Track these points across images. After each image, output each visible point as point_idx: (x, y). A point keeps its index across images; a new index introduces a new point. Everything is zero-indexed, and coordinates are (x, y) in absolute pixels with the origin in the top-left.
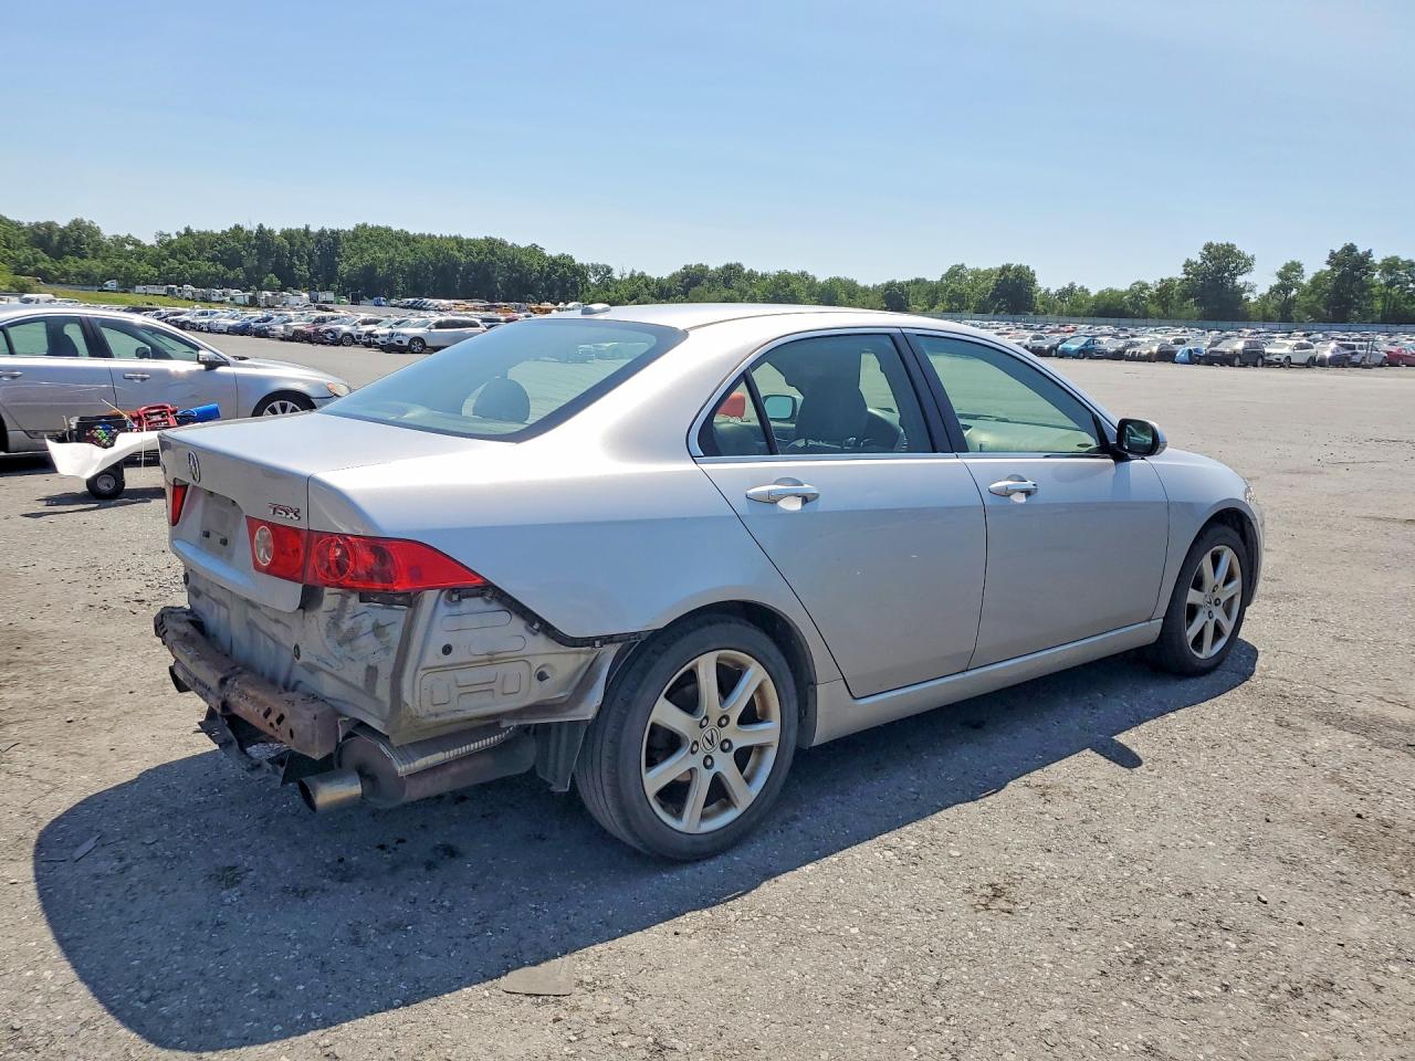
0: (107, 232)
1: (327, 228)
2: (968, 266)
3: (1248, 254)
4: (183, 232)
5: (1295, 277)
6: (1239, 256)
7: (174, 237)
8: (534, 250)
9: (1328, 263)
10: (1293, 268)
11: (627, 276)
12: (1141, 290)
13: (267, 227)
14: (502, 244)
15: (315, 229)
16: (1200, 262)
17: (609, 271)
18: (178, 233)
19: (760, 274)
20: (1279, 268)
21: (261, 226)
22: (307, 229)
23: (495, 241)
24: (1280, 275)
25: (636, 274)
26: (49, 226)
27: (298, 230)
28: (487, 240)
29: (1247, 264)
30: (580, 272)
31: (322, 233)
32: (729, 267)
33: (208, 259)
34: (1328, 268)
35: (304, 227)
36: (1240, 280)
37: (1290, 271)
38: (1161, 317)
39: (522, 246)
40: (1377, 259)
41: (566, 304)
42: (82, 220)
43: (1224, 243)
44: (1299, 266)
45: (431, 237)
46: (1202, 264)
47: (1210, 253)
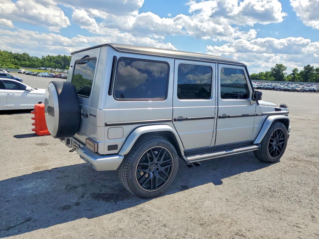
0: (31, 56)
3: (286, 66)
5: (296, 72)
7: (46, 57)
9: (304, 69)
12: (261, 74)
24: (293, 71)
26: (18, 54)
29: (285, 68)
33: (53, 62)
36: (284, 72)
37: (295, 70)
38: (266, 80)
40: (315, 68)
42: (25, 53)
43: (280, 64)
44: (297, 69)
46: (275, 68)
47: (277, 66)
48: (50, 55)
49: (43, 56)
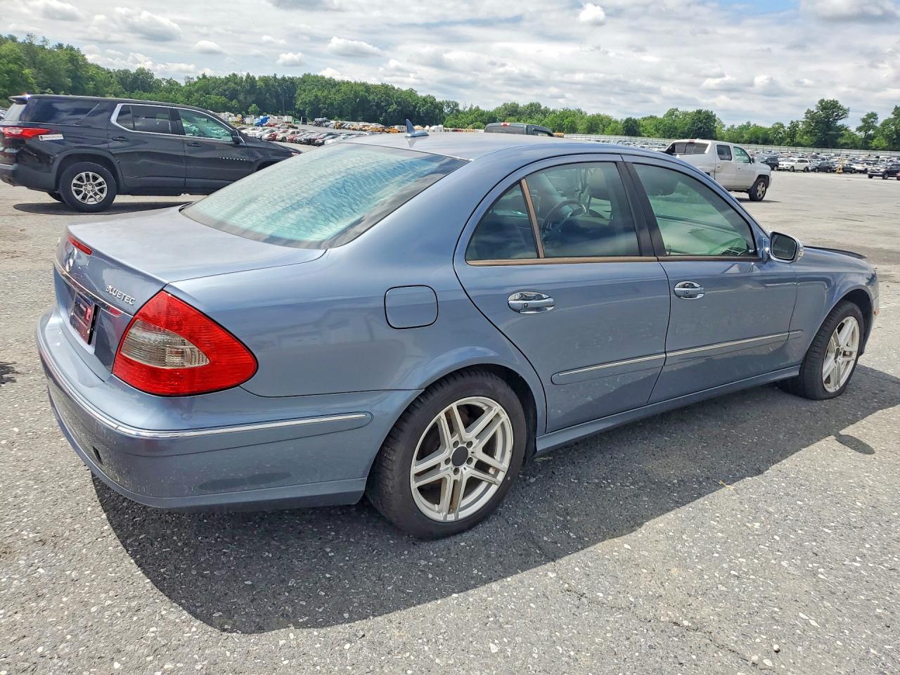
0: (157, 76)
1: (286, 76)
2: (680, 109)
3: (846, 107)
4: (201, 77)
5: (873, 122)
6: (840, 108)
7: (196, 80)
8: (411, 93)
9: (893, 113)
10: (873, 116)
11: (467, 109)
12: (779, 128)
13: (251, 75)
14: (393, 88)
15: (279, 77)
16: (815, 111)
17: (457, 105)
18: (198, 78)
19: (551, 110)
20: (864, 116)
21: (248, 74)
22: (275, 77)
23: (388, 86)
24: (864, 120)
25: (474, 108)
26: (126, 72)
27: (269, 77)
28: (383, 85)
29: (844, 113)
30: (439, 107)
31: (284, 79)
32: (531, 105)
33: (217, 94)
34: (892, 116)
35: (273, 75)
36: (839, 123)
37: (870, 118)
38: (789, 143)
39: (404, 89)
41: (430, 126)
42: (144, 69)
43: (832, 100)
44: (875, 115)
45: (348, 83)
46: (816, 113)
47: (822, 105)
48: (208, 75)
49: (188, 78)
